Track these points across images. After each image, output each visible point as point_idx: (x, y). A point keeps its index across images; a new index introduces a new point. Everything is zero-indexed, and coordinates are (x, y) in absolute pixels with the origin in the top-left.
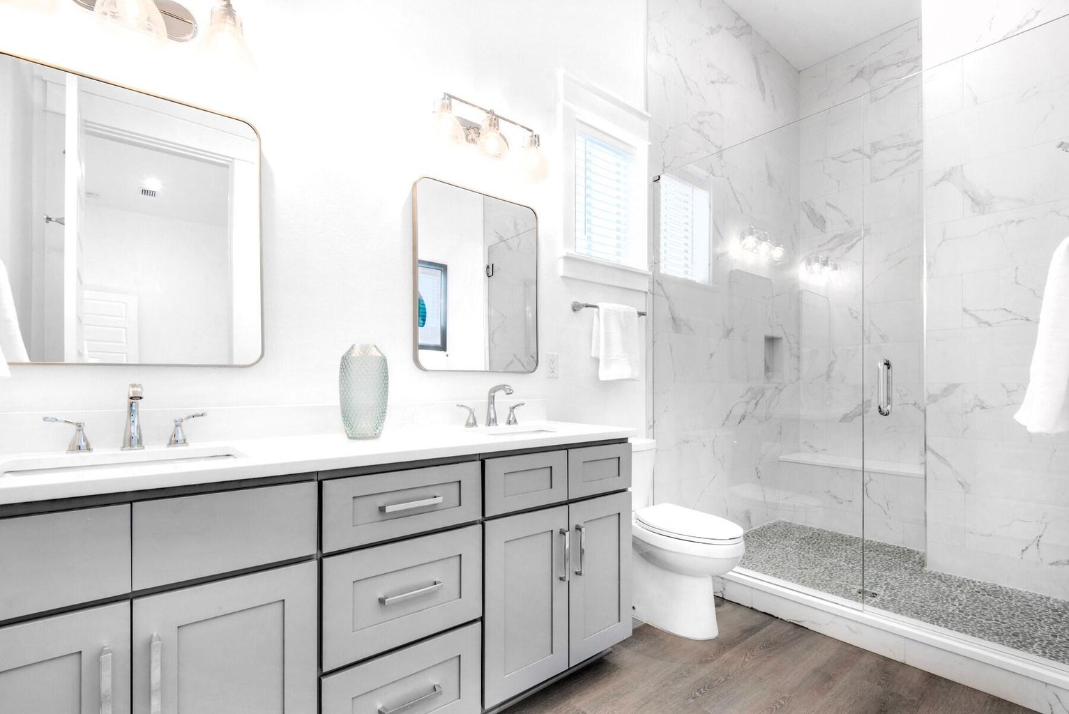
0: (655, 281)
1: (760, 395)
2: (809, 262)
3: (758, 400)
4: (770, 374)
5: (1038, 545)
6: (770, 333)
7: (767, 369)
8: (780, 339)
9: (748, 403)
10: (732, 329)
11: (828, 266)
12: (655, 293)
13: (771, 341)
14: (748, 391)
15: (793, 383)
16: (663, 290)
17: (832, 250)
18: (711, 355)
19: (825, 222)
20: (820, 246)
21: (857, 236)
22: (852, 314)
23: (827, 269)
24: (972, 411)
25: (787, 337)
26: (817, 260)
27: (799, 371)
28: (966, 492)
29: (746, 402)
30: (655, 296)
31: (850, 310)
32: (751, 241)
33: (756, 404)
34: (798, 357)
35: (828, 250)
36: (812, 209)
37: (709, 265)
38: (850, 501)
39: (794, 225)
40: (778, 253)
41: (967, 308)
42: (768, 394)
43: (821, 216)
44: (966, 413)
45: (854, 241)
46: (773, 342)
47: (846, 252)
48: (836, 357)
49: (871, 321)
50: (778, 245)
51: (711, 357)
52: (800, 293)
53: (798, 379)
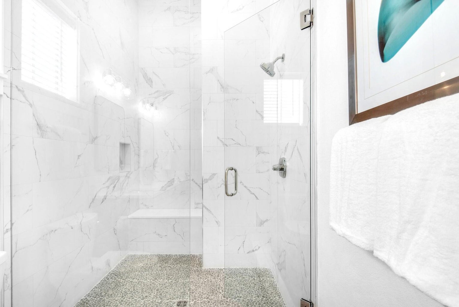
0: (13, 86)
1: (117, 181)
2: (144, 103)
3: (115, 185)
4: (123, 165)
5: (243, 246)
6: (123, 141)
7: (121, 162)
8: (128, 145)
9: (108, 187)
10: (97, 137)
11: (153, 107)
12: (13, 97)
13: (124, 146)
14: (109, 179)
15: (136, 170)
16: (24, 96)
17: (156, 98)
18: (79, 156)
19: (152, 82)
20: (150, 95)
21: (168, 93)
22: (165, 133)
23: (153, 108)
24: (221, 186)
25: (133, 143)
26: (148, 103)
27: (139, 163)
28: (219, 226)
29: (107, 187)
30: (13, 101)
31: (165, 131)
32: (110, 79)
33: (114, 187)
34: (139, 155)
35: (154, 97)
36: (145, 73)
37: (77, 86)
38: (166, 236)
39: (136, 79)
40: (128, 92)
41: (219, 137)
42: (121, 179)
43: (150, 78)
44: (219, 187)
45: (166, 96)
46: (125, 146)
47: (163, 101)
48: (158, 156)
49: (174, 138)
50: (127, 87)
51: (78, 158)
52: (139, 119)
53: (139, 167)
